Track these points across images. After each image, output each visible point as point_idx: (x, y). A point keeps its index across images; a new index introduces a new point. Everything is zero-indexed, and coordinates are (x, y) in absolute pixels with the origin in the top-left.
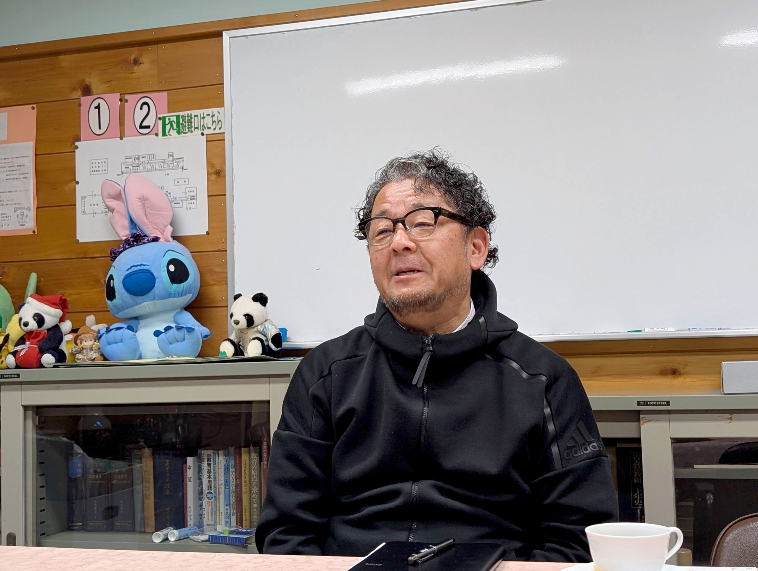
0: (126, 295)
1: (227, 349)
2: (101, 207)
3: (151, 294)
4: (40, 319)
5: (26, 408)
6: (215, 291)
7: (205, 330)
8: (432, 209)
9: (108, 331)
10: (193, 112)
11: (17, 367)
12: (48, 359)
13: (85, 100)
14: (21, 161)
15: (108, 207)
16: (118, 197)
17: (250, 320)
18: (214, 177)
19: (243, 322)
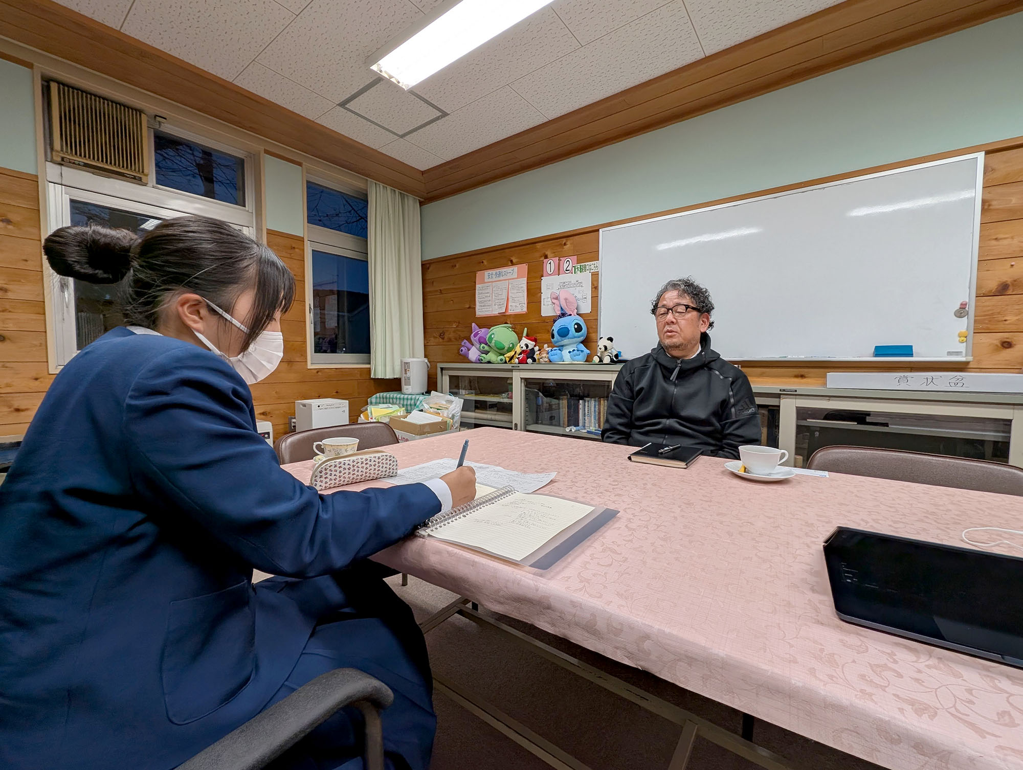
0: (559, 337)
1: (596, 359)
2: (550, 303)
3: (568, 336)
4: (527, 346)
5: (521, 379)
6: (593, 335)
7: (588, 351)
8: (685, 305)
9: (552, 350)
10: (586, 264)
11: (519, 363)
12: (529, 361)
13: (545, 261)
14: (522, 285)
15: (553, 302)
16: (557, 298)
17: (606, 348)
18: (594, 289)
19: (603, 349)
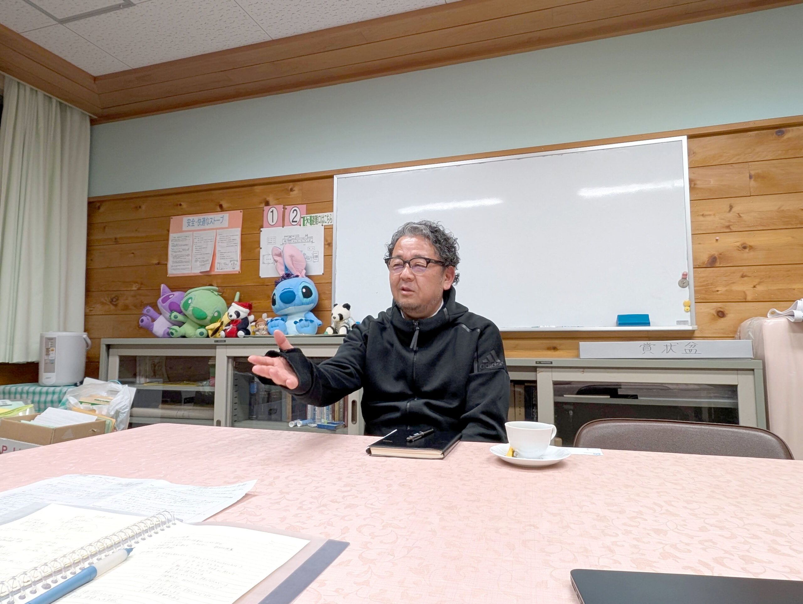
0: (282, 304)
1: (329, 331)
2: (272, 261)
3: (293, 303)
4: (238, 314)
5: (229, 357)
6: (326, 302)
7: (320, 322)
8: (426, 258)
9: (272, 321)
10: (318, 215)
11: (226, 337)
12: (241, 333)
13: (266, 208)
14: (235, 237)
15: (275, 260)
16: (280, 255)
17: (341, 317)
18: (327, 246)
19: (338, 318)
